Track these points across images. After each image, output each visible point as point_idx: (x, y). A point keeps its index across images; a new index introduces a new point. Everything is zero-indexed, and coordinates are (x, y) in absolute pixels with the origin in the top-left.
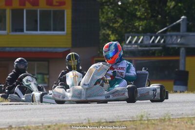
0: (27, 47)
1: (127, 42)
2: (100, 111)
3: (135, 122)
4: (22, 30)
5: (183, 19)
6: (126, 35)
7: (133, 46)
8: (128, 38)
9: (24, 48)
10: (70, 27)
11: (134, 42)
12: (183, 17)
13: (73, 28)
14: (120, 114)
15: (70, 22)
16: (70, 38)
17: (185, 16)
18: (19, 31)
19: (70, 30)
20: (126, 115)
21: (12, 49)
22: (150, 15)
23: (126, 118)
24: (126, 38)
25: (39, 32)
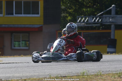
0: (15, 25)
1: (78, 21)
2: (58, 69)
3: (79, 77)
4: (13, 14)
5: (113, 6)
6: (78, 17)
7: (82, 24)
8: (79, 18)
9: (14, 25)
10: (43, 12)
11: (82, 21)
12: (113, 5)
13: (44, 13)
14: (70, 71)
15: (42, 8)
16: (42, 18)
17: (114, 4)
18: (11, 15)
19: (42, 14)
20: (74, 72)
21: (6, 25)
22: (92, 4)
23: (74, 74)
24: (77, 19)
25: (23, 15)
